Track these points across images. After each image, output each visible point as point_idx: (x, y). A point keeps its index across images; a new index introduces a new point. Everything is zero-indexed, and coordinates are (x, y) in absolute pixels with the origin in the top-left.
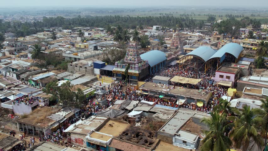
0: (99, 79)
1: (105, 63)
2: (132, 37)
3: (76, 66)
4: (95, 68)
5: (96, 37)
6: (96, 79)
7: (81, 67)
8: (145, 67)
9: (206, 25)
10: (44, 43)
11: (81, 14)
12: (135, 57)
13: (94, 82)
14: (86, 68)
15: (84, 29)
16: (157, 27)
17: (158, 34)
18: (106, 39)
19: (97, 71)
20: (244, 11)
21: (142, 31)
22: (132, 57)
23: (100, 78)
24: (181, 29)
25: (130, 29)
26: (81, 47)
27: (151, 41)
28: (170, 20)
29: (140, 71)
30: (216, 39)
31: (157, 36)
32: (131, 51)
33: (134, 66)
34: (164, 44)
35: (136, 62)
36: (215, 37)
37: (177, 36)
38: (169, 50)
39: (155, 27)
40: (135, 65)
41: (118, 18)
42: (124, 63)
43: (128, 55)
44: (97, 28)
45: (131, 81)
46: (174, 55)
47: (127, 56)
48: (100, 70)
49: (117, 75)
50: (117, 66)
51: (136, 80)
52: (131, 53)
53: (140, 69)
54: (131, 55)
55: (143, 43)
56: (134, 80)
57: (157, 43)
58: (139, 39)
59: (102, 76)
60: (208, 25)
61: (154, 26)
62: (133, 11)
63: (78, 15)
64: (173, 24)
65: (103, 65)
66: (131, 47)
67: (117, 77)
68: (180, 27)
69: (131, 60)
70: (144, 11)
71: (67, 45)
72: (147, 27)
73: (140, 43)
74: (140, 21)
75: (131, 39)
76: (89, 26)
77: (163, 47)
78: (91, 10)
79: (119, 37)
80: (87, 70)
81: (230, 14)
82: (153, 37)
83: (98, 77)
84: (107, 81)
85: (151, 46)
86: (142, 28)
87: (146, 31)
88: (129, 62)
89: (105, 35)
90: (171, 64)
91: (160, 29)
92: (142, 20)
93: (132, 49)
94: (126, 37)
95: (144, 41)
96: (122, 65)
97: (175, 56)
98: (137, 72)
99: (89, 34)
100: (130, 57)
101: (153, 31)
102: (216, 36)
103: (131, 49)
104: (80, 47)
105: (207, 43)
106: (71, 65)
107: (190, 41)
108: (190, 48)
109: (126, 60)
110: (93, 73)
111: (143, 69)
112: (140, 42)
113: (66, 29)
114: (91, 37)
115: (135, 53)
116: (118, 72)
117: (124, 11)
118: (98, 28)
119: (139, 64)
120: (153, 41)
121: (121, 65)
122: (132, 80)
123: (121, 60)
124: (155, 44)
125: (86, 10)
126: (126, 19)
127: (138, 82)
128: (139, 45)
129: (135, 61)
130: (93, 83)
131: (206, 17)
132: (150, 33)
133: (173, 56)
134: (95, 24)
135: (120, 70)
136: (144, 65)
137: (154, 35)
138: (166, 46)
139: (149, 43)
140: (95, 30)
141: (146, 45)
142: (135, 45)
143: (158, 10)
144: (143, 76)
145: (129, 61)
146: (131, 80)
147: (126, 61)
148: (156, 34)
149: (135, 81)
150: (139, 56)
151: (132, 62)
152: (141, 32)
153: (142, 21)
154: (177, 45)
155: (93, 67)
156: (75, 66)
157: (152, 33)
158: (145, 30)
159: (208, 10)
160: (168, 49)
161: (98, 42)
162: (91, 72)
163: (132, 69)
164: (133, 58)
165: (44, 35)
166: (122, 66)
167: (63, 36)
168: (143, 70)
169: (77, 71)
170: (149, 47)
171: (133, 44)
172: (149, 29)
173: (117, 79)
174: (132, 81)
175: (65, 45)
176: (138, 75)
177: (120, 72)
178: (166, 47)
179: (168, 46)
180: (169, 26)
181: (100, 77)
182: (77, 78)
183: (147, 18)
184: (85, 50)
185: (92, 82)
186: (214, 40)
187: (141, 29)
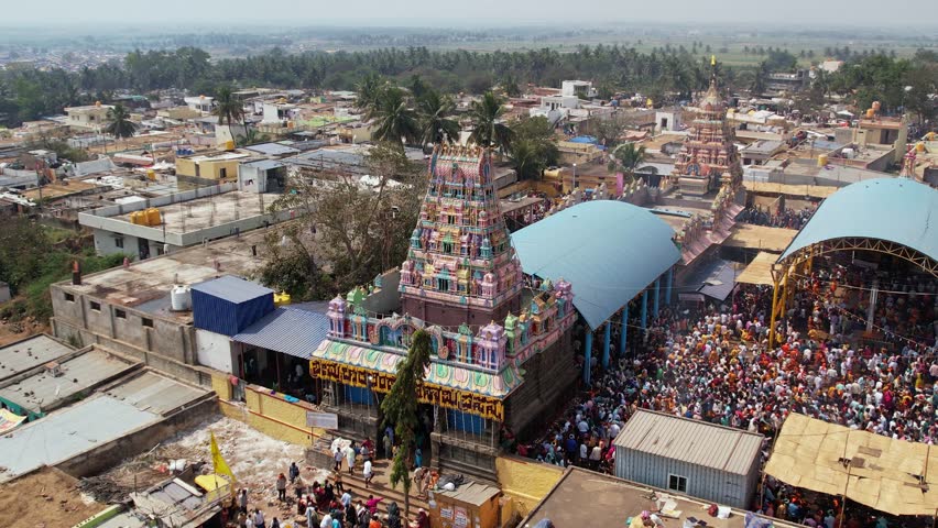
0: (224, 407)
1: (271, 295)
2: (470, 128)
3: (95, 306)
4: (202, 328)
5: (305, 128)
6: (206, 409)
7: (120, 314)
8: (553, 338)
9: (780, 81)
10: (41, 152)
11: (291, 47)
12: (480, 263)
13: (190, 431)
14: (147, 322)
15: (279, 97)
16: (576, 88)
17: (586, 113)
18: (349, 133)
19: (216, 350)
20: (880, 38)
21: (516, 100)
22: (452, 264)
23: (233, 397)
24: (682, 97)
25: (462, 97)
26: (204, 175)
27: (562, 145)
28: (623, 63)
29: (517, 377)
30: (877, 135)
31: (583, 123)
32: (451, 220)
33: (468, 340)
34: (641, 161)
35: (481, 301)
36: (871, 129)
37: (712, 117)
38: (670, 192)
39: (568, 87)
40: (475, 333)
41: (421, 56)
42: (397, 304)
43: (425, 245)
44: (331, 93)
45: (443, 447)
46: (717, 231)
47: (419, 254)
48: (234, 345)
49: (344, 395)
50: (346, 326)
51: (482, 449)
52: (445, 232)
53: (519, 360)
54: (448, 249)
55: (522, 152)
56: (471, 445)
57: (591, 158)
58: (504, 135)
59: (243, 385)
60: (787, 82)
61: (564, 83)
62: (481, 36)
63: (272, 46)
64: (637, 76)
65: (258, 312)
66: (445, 189)
67: (346, 413)
68: (678, 85)
69: (444, 285)
70: (518, 39)
71: (160, 161)
72: (536, 89)
73: (507, 156)
74: (506, 67)
75: (465, 135)
76: (304, 86)
77: (638, 176)
78: (331, 35)
79: (399, 122)
80: (157, 337)
81: (841, 48)
82: (568, 126)
83: (221, 388)
84: (277, 429)
85: (565, 173)
86: (514, 91)
87: (534, 103)
88: (435, 295)
89: (354, 117)
90: (707, 291)
91: (590, 94)
92: (513, 63)
93: (458, 204)
94: (436, 125)
95: (530, 146)
96: (377, 322)
97: (722, 235)
98: (492, 387)
99: (280, 113)
100: (442, 262)
101: (565, 100)
102: (877, 123)
103: (446, 203)
104: (198, 174)
105: (845, 156)
106: (70, 297)
107: (755, 144)
108: (770, 181)
109: (413, 280)
110: (191, 359)
111: (538, 357)
112: (507, 147)
113: (197, 94)
114: (285, 125)
115: (477, 231)
116: (349, 372)
117: (445, 38)
118: (335, 93)
119: (509, 320)
120: (569, 145)
121: (369, 327)
122: (456, 441)
123: (377, 280)
124: (583, 160)
125: (310, 33)
126: (453, 59)
127: (499, 461)
128: (505, 165)
129: (479, 290)
130: (177, 437)
131: (750, 57)
132: (550, 108)
133: (711, 238)
134: (329, 77)
135: (365, 364)
136: (547, 322)
137: (570, 116)
138: (654, 169)
139: (553, 158)
140: (323, 101)
141: (537, 165)
142: (476, 169)
143: (569, 35)
144: (535, 405)
145: (430, 294)
146: (446, 439)
147: (411, 290)
148: (581, 114)
149: (477, 456)
150: (504, 256)
151: (457, 299)
152: (511, 107)
153: (512, 68)
154: (712, 165)
155: (190, 318)
156: (88, 307)
157: (563, 112)
158: (526, 97)
159: (748, 36)
160: (663, 186)
161: (303, 151)
162: (179, 351)
163: (451, 357)
164: (459, 267)
165: (92, 118)
166: (375, 335)
167: (173, 122)
168: (534, 366)
169: (98, 339)
170: (555, 173)
171: (465, 168)
172: (545, 93)
173: (342, 422)
174: (455, 449)
175: (153, 164)
176: (500, 409)
177: (365, 373)
178: (655, 179)
179: (664, 170)
180: (624, 84)
181: (234, 392)
182: (76, 398)
183: (532, 54)
184: (220, 193)
185: (170, 429)
186: (867, 140)
187: (509, 94)
